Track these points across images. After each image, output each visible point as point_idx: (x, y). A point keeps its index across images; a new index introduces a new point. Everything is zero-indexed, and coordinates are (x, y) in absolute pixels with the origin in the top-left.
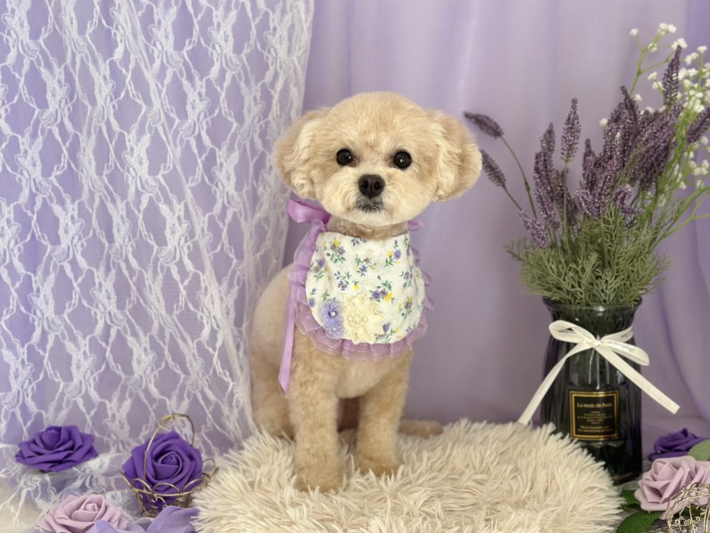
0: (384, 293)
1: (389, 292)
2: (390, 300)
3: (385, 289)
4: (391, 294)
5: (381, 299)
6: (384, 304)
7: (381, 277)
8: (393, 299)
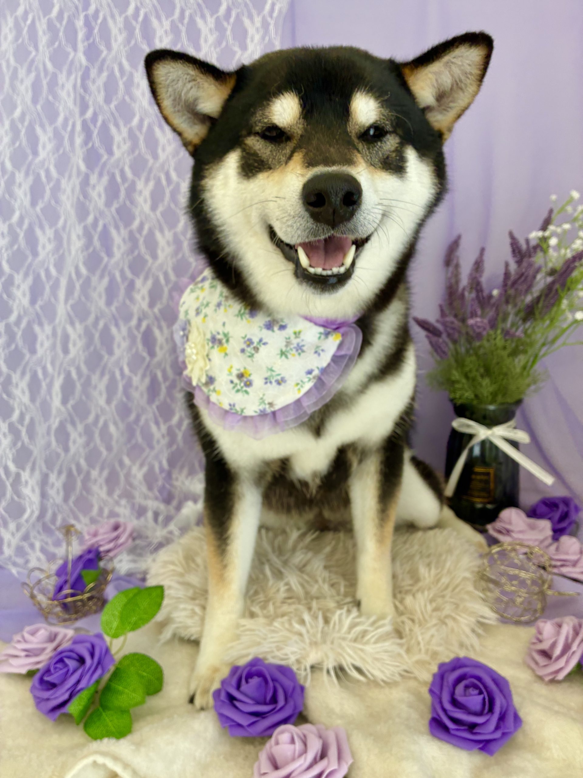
0: (220, 342)
1: (225, 345)
2: (223, 354)
3: (222, 339)
4: (226, 349)
5: (216, 347)
6: (216, 354)
7: (226, 325)
8: (226, 354)
